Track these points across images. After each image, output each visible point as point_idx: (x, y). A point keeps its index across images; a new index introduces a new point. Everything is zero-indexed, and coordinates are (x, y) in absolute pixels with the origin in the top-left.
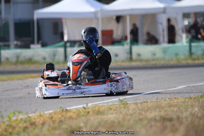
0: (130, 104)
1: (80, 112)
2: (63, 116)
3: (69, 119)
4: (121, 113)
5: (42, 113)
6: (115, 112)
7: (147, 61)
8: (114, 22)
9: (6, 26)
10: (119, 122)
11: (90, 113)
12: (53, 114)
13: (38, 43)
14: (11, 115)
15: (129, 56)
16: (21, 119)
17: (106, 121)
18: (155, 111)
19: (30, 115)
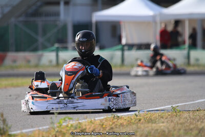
1: (131, 119)
2: (114, 123)
3: (119, 126)
6: (166, 120)
10: (169, 132)
11: (142, 121)
12: (104, 121)
14: (62, 121)
16: (72, 126)
17: (157, 130)
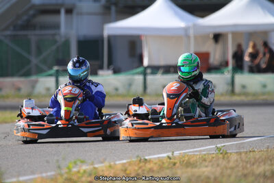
0: (231, 154)
1: (163, 163)
2: (140, 168)
3: (148, 172)
4: (218, 165)
5: (112, 163)
6: (210, 164)
7: (254, 95)
8: (211, 42)
9: (67, 44)
10: (215, 179)
11: (177, 165)
12: (127, 166)
13: (108, 68)
14: (71, 166)
15: (230, 88)
16: (85, 171)
17: (199, 177)
18: (265, 164)
19: (96, 166)
